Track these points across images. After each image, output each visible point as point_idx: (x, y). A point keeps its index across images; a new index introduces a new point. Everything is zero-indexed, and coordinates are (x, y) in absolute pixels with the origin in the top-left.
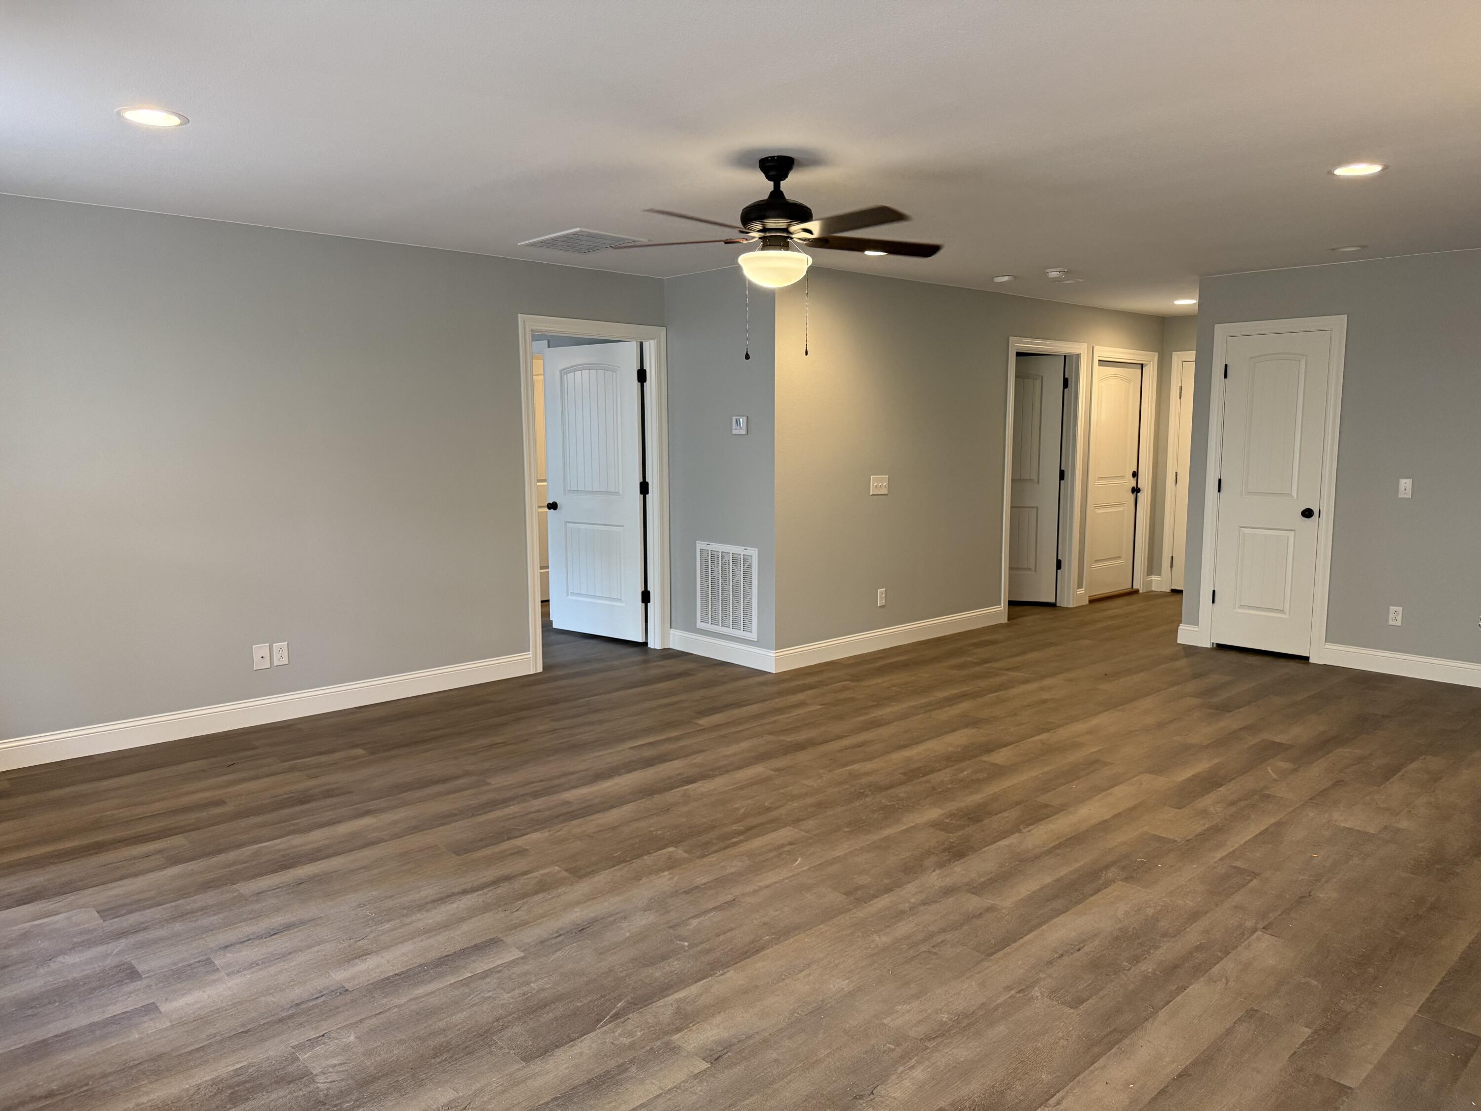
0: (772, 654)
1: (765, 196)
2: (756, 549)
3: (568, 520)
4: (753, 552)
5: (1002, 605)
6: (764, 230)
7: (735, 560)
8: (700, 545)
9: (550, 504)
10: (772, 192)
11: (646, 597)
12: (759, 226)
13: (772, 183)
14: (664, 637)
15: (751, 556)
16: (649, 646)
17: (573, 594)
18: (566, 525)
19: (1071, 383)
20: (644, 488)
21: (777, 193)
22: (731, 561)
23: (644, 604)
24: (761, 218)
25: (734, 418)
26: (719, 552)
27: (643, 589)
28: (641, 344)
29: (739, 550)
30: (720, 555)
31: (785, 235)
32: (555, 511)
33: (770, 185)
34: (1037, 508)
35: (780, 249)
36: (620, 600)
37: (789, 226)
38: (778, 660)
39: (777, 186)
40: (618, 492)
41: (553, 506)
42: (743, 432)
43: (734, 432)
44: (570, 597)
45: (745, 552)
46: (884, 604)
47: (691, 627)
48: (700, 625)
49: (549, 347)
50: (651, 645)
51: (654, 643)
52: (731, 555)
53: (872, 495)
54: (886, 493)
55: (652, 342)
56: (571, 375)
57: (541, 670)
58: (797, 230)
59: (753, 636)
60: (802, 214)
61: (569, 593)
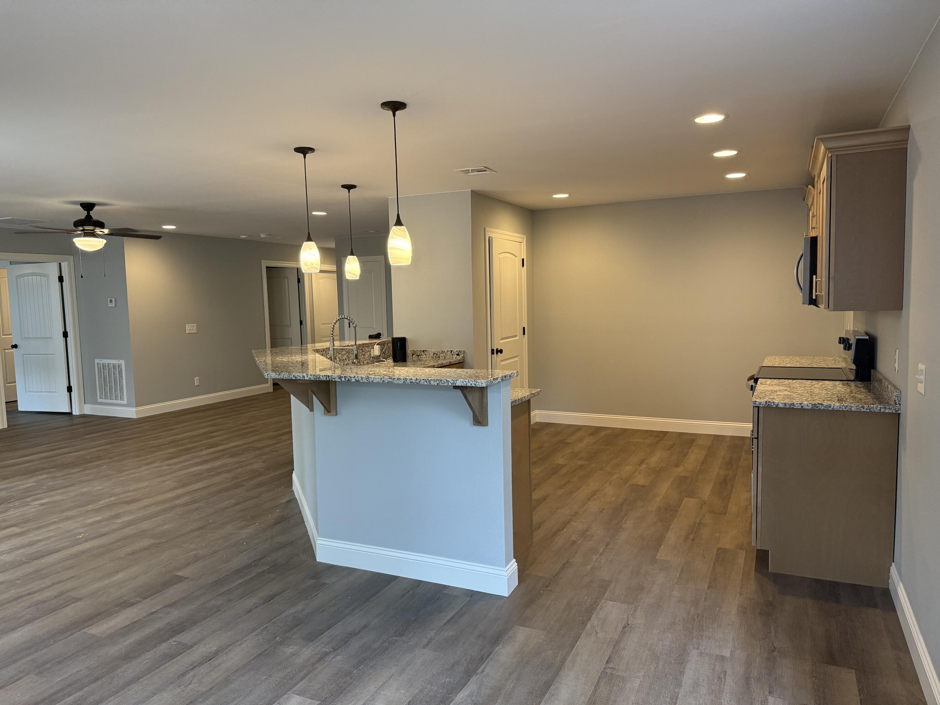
0: (134, 409)
1: (83, 217)
2: (123, 361)
3: (24, 353)
4: (122, 362)
5: (269, 383)
6: (83, 230)
7: (114, 367)
8: (97, 361)
9: (13, 345)
10: (86, 216)
11: (70, 389)
12: (81, 228)
13: (86, 212)
14: (81, 408)
15: (121, 364)
16: (73, 414)
17: (29, 391)
18: (23, 356)
19: (301, 280)
20: (65, 334)
21: (89, 217)
22: (112, 367)
23: (69, 393)
24: (82, 225)
25: (109, 299)
26: (106, 363)
27: (68, 386)
28: (60, 264)
29: (115, 362)
30: (107, 365)
31: (93, 232)
32: (17, 349)
33: (85, 213)
34: (291, 338)
35: (91, 237)
36: (55, 392)
37: (95, 229)
38: (137, 412)
39: (88, 213)
40: (51, 337)
41: (15, 346)
42: (114, 305)
43: (109, 306)
44: (27, 393)
45: (119, 363)
46: (199, 384)
47: (95, 402)
48: (99, 400)
49: (11, 264)
50: (74, 413)
51: (76, 412)
52: (112, 364)
53: (188, 333)
54: (196, 332)
55: (66, 263)
56: (22, 279)
57: (7, 427)
58: (98, 231)
59: (125, 402)
60: (101, 225)
61: (27, 391)
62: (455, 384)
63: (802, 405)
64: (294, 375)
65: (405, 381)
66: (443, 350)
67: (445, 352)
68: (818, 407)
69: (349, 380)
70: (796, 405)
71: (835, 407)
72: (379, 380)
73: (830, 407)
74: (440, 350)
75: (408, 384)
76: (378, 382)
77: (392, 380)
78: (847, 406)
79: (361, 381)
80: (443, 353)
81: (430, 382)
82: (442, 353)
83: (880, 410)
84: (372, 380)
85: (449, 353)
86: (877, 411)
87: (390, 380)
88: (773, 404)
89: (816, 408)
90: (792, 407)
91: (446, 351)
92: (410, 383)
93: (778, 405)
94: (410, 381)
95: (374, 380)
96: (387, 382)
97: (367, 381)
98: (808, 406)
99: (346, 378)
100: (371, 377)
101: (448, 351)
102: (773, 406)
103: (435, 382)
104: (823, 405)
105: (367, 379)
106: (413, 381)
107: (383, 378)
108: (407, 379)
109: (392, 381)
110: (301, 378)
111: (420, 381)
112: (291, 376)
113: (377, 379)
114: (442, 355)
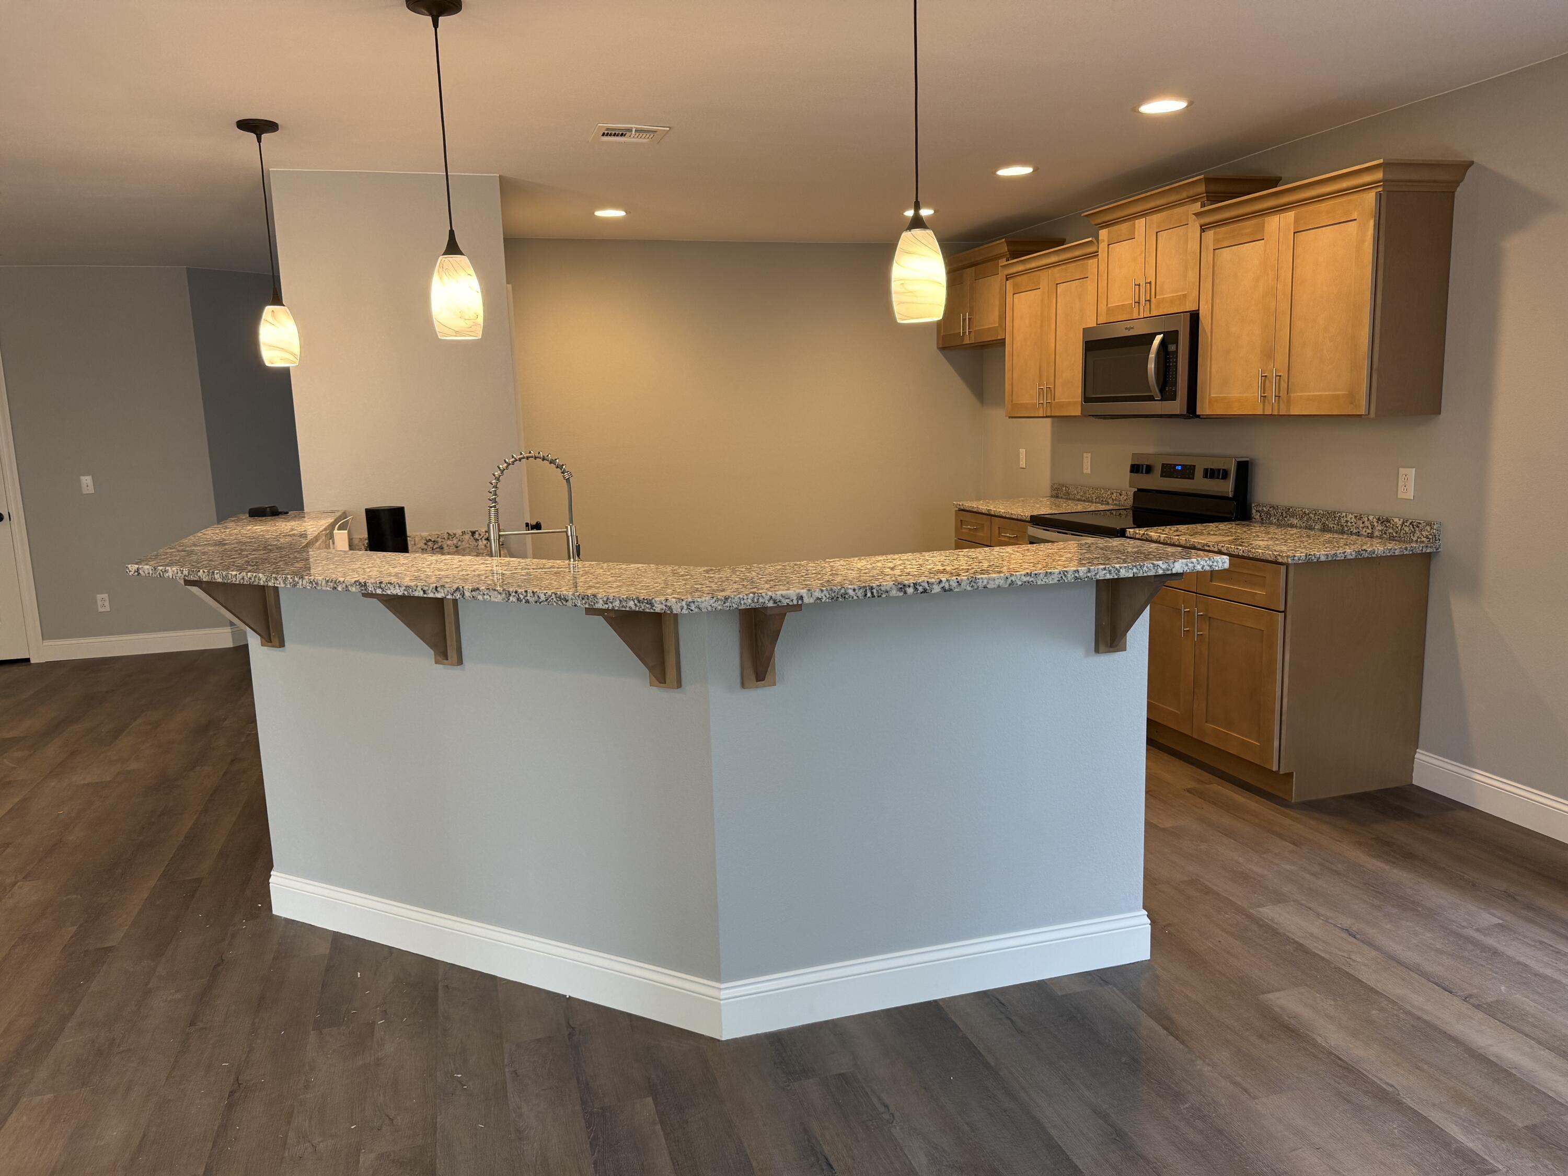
62: (1172, 570)
63: (1345, 554)
64: (771, 597)
65: (1064, 577)
66: (450, 532)
67: (457, 536)
68: (1362, 554)
69: (925, 591)
70: (1339, 555)
71: (1379, 552)
72: (1002, 582)
73: (1374, 553)
74: (443, 532)
75: (1069, 583)
76: (999, 586)
77: (1033, 579)
78: (1391, 549)
79: (956, 590)
80: (450, 537)
81: (1119, 572)
82: (448, 539)
83: (1422, 550)
84: (985, 582)
85: (467, 537)
86: (1419, 552)
87: (1028, 578)
88: (1313, 558)
89: (1360, 557)
90: (1335, 558)
91: (459, 532)
92: (1073, 581)
93: (1319, 558)
94: (1073, 576)
95: (988, 583)
96: (1020, 583)
97: (972, 587)
98: (1352, 555)
99: (918, 587)
100: (982, 578)
101: (464, 533)
102: (1315, 561)
103: (1130, 570)
104: (1367, 551)
105: (972, 584)
106: (1081, 574)
107: (1012, 575)
108: (1067, 572)
109: (1032, 581)
110: (792, 600)
111: (1096, 572)
112: (761, 600)
113: (996, 579)
114: (449, 542)
